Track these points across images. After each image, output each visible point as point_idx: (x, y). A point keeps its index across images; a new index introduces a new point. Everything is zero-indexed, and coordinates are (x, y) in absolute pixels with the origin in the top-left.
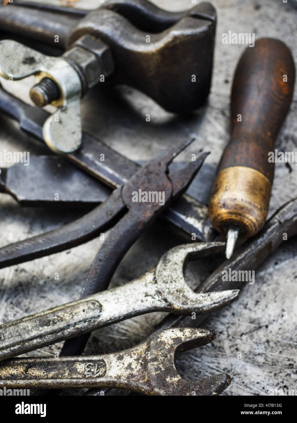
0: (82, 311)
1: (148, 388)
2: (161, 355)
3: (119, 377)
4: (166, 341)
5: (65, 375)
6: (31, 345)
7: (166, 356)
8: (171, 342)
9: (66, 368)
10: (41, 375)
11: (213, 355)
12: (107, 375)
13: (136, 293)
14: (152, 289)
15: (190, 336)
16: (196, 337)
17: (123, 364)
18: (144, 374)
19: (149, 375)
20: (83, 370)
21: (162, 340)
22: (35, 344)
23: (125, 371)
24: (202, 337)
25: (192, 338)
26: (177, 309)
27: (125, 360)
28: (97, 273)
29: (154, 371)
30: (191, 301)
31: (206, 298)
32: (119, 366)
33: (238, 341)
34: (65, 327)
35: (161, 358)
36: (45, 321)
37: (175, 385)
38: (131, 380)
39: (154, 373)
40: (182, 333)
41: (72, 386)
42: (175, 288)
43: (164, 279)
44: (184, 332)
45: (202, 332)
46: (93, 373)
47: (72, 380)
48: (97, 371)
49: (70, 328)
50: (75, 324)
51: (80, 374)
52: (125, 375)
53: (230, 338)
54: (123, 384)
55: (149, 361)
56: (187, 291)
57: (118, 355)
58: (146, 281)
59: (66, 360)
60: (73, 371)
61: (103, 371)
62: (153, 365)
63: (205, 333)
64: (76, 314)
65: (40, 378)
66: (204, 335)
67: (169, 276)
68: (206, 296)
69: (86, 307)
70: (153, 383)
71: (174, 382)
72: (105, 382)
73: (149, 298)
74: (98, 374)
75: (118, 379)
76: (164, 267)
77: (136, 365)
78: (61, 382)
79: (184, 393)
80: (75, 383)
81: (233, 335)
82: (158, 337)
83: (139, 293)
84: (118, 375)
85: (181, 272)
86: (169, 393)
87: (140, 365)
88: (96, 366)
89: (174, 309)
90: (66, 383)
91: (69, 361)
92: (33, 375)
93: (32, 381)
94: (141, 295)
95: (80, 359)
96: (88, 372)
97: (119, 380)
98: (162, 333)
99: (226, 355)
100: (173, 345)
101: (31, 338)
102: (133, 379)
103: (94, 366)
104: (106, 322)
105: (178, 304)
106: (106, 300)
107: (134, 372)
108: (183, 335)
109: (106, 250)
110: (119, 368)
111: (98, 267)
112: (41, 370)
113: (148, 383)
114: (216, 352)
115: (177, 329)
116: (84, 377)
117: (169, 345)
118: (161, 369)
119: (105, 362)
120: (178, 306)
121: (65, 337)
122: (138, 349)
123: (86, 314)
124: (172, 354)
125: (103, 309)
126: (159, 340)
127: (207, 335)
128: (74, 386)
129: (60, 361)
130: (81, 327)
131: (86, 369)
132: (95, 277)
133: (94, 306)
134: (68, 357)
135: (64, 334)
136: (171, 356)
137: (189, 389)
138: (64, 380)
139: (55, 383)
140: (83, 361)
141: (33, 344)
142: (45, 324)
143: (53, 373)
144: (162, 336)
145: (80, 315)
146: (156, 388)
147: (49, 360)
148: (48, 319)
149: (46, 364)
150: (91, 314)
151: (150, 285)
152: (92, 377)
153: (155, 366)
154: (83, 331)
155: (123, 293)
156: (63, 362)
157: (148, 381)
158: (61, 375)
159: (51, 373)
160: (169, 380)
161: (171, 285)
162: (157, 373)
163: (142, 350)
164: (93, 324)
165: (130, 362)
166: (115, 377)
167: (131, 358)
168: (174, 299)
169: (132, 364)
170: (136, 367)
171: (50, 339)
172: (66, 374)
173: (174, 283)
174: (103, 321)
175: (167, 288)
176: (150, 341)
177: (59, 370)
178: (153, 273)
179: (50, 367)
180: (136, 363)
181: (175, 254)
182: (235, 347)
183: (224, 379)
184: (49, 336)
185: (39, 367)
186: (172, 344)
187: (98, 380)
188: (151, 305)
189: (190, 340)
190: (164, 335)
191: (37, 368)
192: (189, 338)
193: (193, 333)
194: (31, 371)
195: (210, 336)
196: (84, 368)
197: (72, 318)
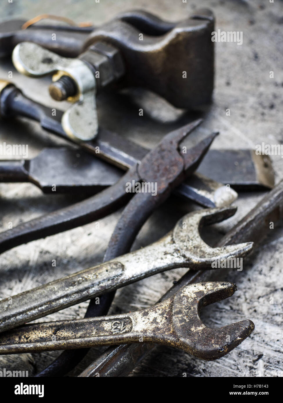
0: (105, 271)
1: (174, 338)
2: (185, 308)
3: (145, 331)
4: (189, 295)
5: (92, 334)
6: (58, 304)
7: (190, 309)
8: (194, 296)
9: (93, 327)
10: (70, 335)
11: (232, 318)
12: (133, 331)
13: (156, 253)
14: (170, 248)
15: (212, 288)
16: (217, 289)
17: (149, 319)
18: (169, 327)
19: (174, 326)
20: (110, 328)
21: (184, 294)
22: (61, 303)
23: (151, 325)
24: (223, 289)
25: (214, 290)
26: (196, 263)
27: (150, 316)
28: (117, 241)
29: (179, 323)
30: (208, 254)
31: (222, 251)
32: (144, 321)
33: (256, 304)
34: (90, 286)
35: (184, 310)
36: (71, 283)
37: (200, 334)
38: (157, 332)
39: (179, 325)
40: (204, 287)
41: (100, 343)
42: (192, 245)
43: (182, 239)
44: (205, 286)
45: (223, 285)
46: (120, 330)
47: (100, 337)
48: (124, 328)
49: (95, 286)
50: (100, 283)
51: (107, 332)
52: (150, 329)
53: (248, 301)
54: (149, 337)
55: (174, 314)
56: (204, 247)
57: (144, 312)
58: (164, 242)
59: (93, 320)
60: (100, 330)
61: (130, 327)
62: (178, 317)
63: (226, 285)
64: (99, 274)
65: (68, 338)
66: (225, 287)
67: (185, 236)
68: (223, 249)
69: (109, 268)
70: (179, 334)
71: (199, 331)
72: (131, 337)
73: (169, 256)
74: (124, 330)
75: (144, 333)
76: (181, 229)
77: (161, 319)
78: (89, 341)
79: (209, 340)
80: (102, 340)
81: (250, 298)
82: (181, 293)
83: (159, 252)
84: (144, 330)
85: (197, 232)
86: (195, 341)
87: (165, 318)
88: (123, 323)
89: (192, 263)
90: (94, 341)
91: (96, 320)
92: (61, 336)
93: (60, 341)
94: (160, 254)
95: (107, 318)
96: (115, 329)
97: (146, 334)
98: (185, 288)
99: (245, 317)
100: (196, 298)
101: (57, 298)
102: (159, 332)
103: (120, 323)
104: (128, 279)
105: (196, 258)
106: (128, 261)
107: (159, 326)
108: (205, 289)
109: (125, 219)
110: (145, 323)
111: (118, 235)
112: (69, 331)
113: (174, 334)
114: (235, 314)
115: (199, 284)
116: (111, 334)
117: (192, 298)
118: (185, 320)
119: (130, 319)
120: (196, 260)
121: (90, 295)
122: (162, 304)
123: (109, 273)
124: (196, 306)
125: (125, 268)
126: (182, 295)
127: (228, 286)
128: (101, 343)
129: (87, 322)
130: (105, 285)
131: (112, 327)
132: (115, 245)
133: (116, 266)
134: (95, 318)
135: (89, 293)
136: (194, 308)
137: (214, 336)
138: (92, 339)
139: (83, 342)
140: (110, 320)
141: (60, 303)
142: (71, 284)
143: (81, 333)
144: (185, 291)
145: (104, 275)
146: (181, 338)
147: (77, 322)
148: (74, 280)
149: (73, 325)
150: (114, 273)
151: (168, 245)
152: (119, 333)
153: (179, 318)
154: (107, 289)
155: (143, 254)
156: (91, 323)
157: (173, 332)
158: (88, 334)
159: (79, 333)
160: (194, 330)
161: (189, 243)
162: (181, 324)
163: (166, 306)
164: (116, 282)
165: (155, 317)
166: (142, 332)
167: (155, 313)
168: (192, 253)
169: (157, 318)
170: (161, 321)
171: (76, 298)
172: (94, 333)
173: (191, 242)
174: (125, 279)
175: (185, 246)
176: (173, 296)
177: (87, 330)
178: (171, 236)
179: (77, 328)
180: (161, 317)
181: (190, 219)
182: (253, 309)
183: (248, 325)
184: (74, 295)
185: (67, 329)
186: (194, 298)
187: (125, 336)
188: (171, 262)
189: (212, 292)
190: (186, 290)
191: (66, 330)
192: (210, 290)
193: (215, 286)
194: (60, 332)
195: (232, 288)
196: (111, 326)
197: (96, 277)
